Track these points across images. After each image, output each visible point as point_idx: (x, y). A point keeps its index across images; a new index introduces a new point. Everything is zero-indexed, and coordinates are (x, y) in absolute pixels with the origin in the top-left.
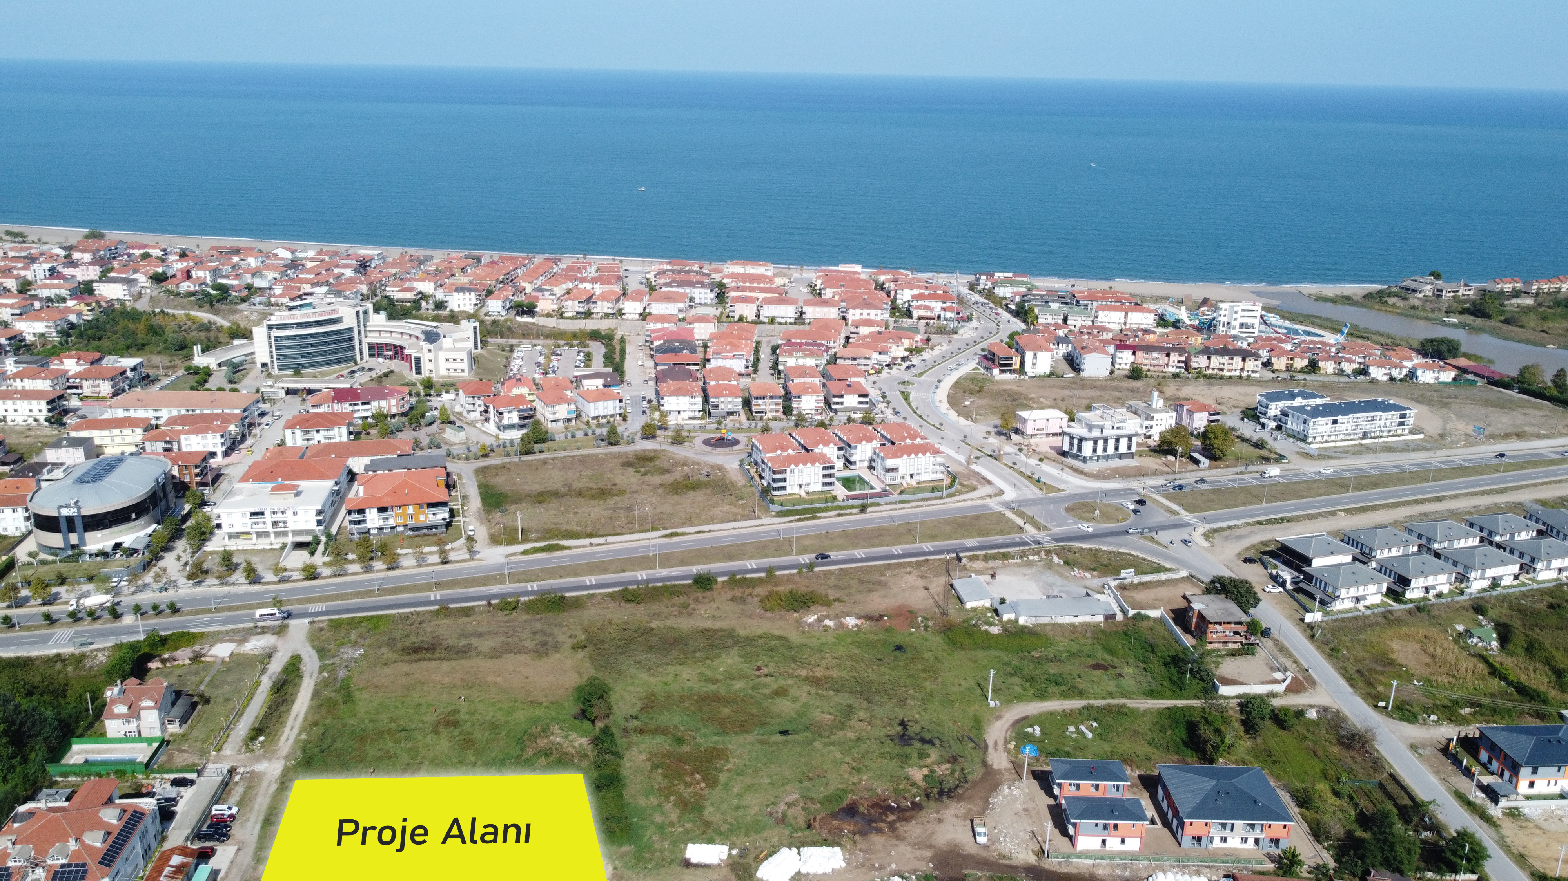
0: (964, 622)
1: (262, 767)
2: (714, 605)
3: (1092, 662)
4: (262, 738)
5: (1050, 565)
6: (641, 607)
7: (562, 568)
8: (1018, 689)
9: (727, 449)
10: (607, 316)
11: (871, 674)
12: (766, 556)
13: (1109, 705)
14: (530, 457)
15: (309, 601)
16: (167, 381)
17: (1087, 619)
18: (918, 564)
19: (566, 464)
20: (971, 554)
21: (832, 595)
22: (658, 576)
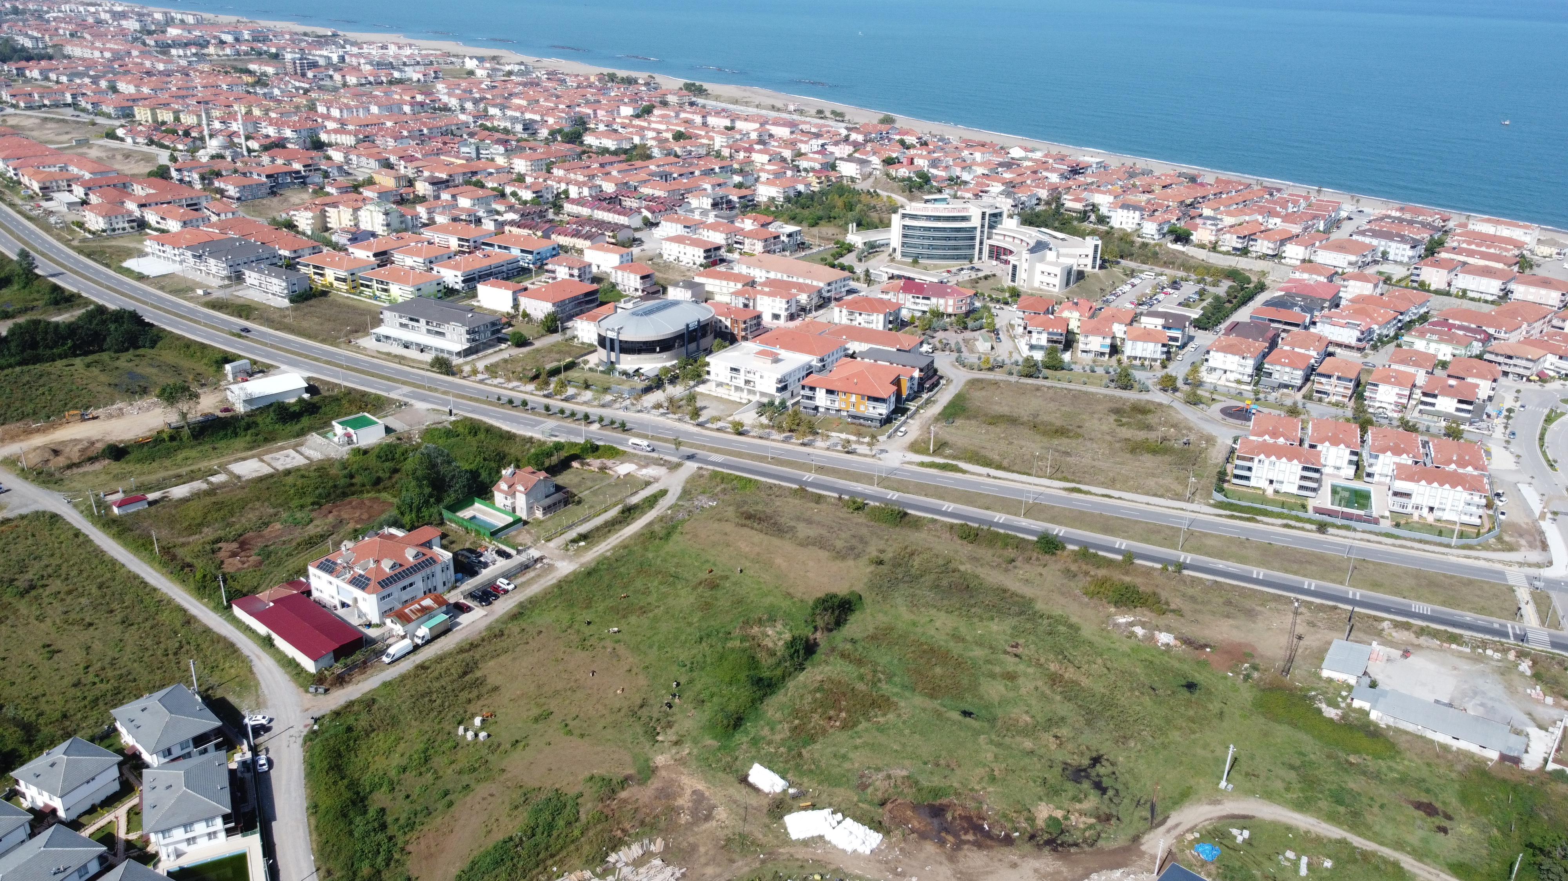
0: (1301, 689)
1: (559, 564)
2: (1040, 569)
3: (1424, 798)
4: (582, 544)
5: (1506, 671)
6: (970, 547)
7: (937, 487)
8: (1279, 785)
9: (1239, 422)
10: (1264, 257)
11: (1123, 699)
12: (1147, 541)
13: (1374, 854)
14: (1030, 381)
15: (717, 451)
16: (815, 250)
17: (1474, 748)
18: (1321, 608)
19: (1056, 396)
20: (1404, 619)
21: (1176, 602)
22: (1015, 523)
